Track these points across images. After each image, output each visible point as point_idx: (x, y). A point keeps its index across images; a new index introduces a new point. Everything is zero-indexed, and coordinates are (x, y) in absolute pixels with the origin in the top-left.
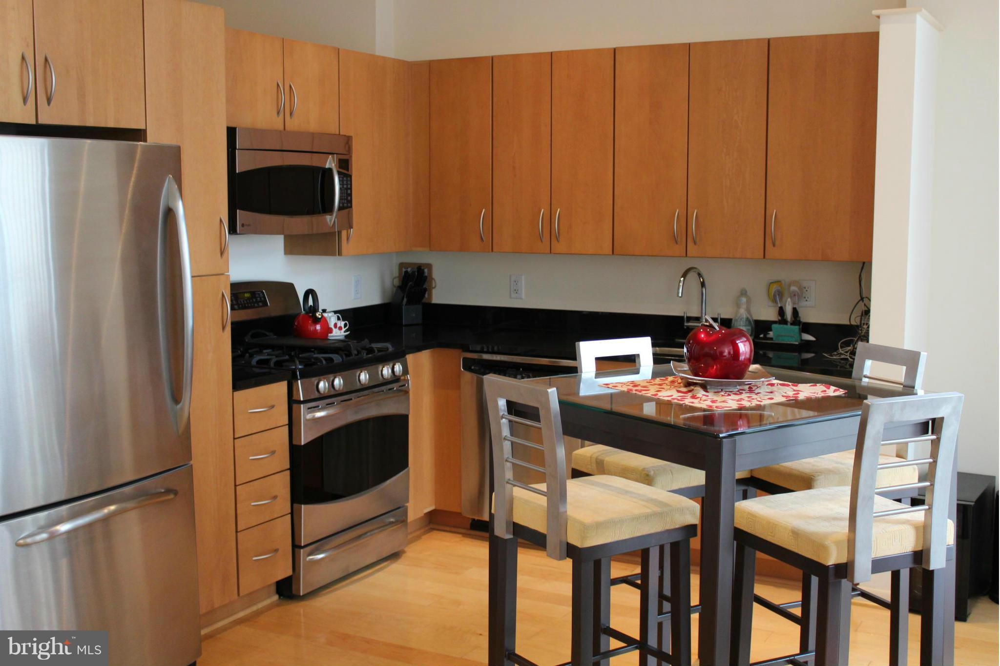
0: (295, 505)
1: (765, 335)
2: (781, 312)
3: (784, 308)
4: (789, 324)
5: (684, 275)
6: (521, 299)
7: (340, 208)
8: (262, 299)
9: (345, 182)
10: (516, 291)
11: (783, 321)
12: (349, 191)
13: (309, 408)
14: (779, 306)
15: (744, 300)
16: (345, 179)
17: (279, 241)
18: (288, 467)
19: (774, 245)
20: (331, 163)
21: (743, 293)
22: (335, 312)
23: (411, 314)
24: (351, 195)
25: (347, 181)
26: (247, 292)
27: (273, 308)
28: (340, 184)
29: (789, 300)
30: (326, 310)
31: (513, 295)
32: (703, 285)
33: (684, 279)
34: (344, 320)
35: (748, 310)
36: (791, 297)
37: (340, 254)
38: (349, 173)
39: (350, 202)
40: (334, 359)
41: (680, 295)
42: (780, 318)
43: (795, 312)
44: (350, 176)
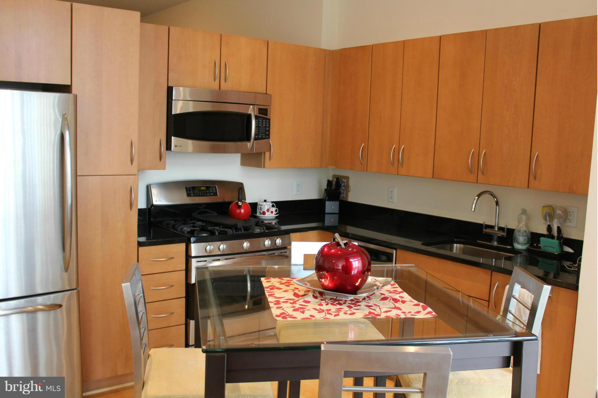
0: (188, 320)
1: (537, 245)
2: (549, 228)
3: (551, 226)
4: (556, 238)
5: (479, 196)
6: (394, 203)
7: (255, 139)
8: (214, 191)
9: (264, 123)
10: (391, 198)
11: (550, 236)
12: (267, 129)
13: (197, 262)
14: (549, 224)
15: (524, 217)
16: (264, 121)
17: (237, 158)
18: (184, 295)
19: (535, 179)
20: (252, 111)
21: (524, 212)
22: (272, 202)
23: (331, 207)
24: (269, 131)
25: (266, 122)
26: (203, 187)
27: (220, 197)
28: (256, 124)
29: (556, 220)
30: (266, 200)
31: (390, 200)
32: (497, 203)
33: (478, 199)
34: (276, 208)
35: (527, 226)
36: (557, 219)
37: (264, 167)
38: (268, 117)
39: (269, 135)
40: (228, 232)
41: (473, 210)
42: (548, 233)
43: (559, 229)
44: (269, 120)
